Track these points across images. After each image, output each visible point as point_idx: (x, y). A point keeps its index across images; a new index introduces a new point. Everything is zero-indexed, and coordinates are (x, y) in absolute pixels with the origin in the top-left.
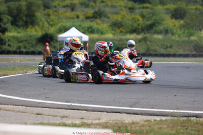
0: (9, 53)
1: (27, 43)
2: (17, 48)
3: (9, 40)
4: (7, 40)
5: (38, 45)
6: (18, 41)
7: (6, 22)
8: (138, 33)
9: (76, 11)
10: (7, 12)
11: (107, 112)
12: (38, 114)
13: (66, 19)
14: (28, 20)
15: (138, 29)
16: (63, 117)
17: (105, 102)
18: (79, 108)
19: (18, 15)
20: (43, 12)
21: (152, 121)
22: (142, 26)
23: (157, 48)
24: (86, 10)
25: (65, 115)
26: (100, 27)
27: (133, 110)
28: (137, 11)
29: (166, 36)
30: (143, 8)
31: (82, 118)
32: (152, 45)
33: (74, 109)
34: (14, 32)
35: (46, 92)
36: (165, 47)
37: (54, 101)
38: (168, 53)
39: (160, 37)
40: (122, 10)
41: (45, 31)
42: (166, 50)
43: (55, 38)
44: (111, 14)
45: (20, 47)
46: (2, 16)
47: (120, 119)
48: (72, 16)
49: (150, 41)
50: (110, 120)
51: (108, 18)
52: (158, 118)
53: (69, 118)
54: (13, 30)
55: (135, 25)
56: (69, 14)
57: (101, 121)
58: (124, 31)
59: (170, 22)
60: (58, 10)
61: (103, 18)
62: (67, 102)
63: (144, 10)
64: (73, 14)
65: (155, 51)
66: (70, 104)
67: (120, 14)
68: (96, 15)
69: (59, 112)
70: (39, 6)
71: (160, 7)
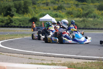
0: (15, 27)
1: (24, 22)
2: (19, 25)
3: (15, 21)
4: (14, 20)
5: (30, 23)
6: (19, 21)
7: (13, 11)
8: (80, 18)
9: (49, 6)
10: (14, 6)
11: (64, 58)
12: (29, 58)
13: (44, 10)
14: (25, 10)
15: (80, 16)
16: (42, 60)
17: (64, 52)
18: (50, 56)
19: (19, 8)
20: (32, 6)
21: (88, 62)
22: (82, 14)
23: (90, 25)
24: (54, 5)
25: (43, 59)
26: (61, 14)
27: (78, 57)
28: (80, 6)
29: (94, 19)
30: (83, 4)
31: (52, 61)
32: (87, 24)
33: (48, 56)
34: (18, 16)
35: (33, 47)
36: (94, 25)
37: (38, 52)
38: (95, 28)
39: (91, 19)
40: (72, 5)
41: (33, 16)
42: (94, 26)
43: (38, 20)
44: (67, 7)
45: (20, 24)
46: (12, 8)
47: (71, 61)
48: (47, 9)
49: (87, 22)
50: (66, 62)
51: (65, 9)
52: (90, 61)
53: (45, 61)
54: (17, 15)
55: (79, 13)
56: (45, 7)
57: (61, 62)
58: (73, 16)
59: (96, 12)
60: (40, 5)
61: (62, 10)
62: (44, 52)
63: (83, 6)
64: (47, 8)
65: (89, 26)
66: (46, 53)
67: (71, 7)
68: (59, 8)
69: (40, 58)
70: (30, 3)
71: (91, 4)
